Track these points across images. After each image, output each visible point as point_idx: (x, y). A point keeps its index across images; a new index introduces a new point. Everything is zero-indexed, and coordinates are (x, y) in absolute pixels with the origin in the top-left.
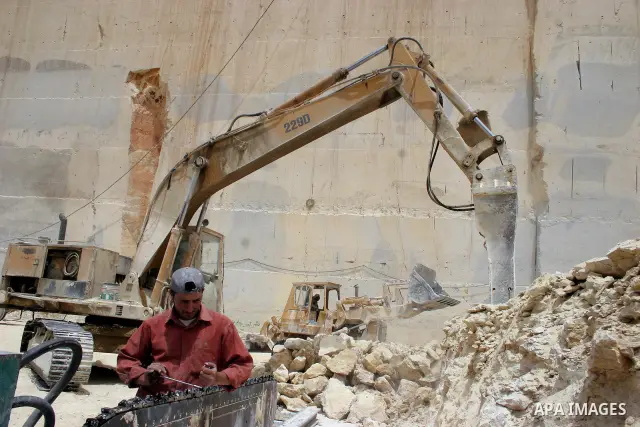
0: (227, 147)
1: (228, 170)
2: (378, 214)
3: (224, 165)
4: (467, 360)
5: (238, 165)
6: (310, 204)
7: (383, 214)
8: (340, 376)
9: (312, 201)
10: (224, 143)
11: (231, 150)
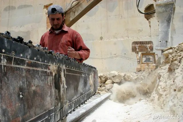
0: (70, 12)
1: (71, 19)
2: (122, 39)
3: (70, 18)
4: (167, 66)
5: (74, 16)
6: (101, 38)
7: (124, 39)
8: (117, 83)
9: (102, 37)
10: (69, 11)
11: (71, 13)
